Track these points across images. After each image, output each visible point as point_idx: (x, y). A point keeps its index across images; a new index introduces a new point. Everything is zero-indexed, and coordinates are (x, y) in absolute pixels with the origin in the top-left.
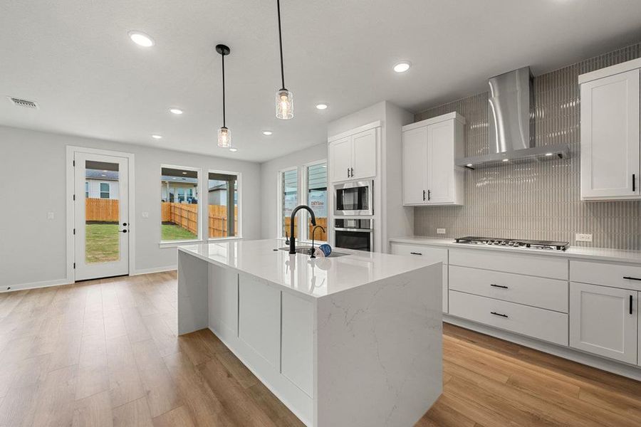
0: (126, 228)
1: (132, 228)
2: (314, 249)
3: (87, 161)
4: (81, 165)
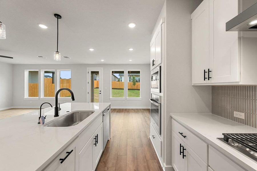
0: (100, 92)
1: (102, 92)
2: (40, 118)
3: (91, 72)
4: (90, 73)
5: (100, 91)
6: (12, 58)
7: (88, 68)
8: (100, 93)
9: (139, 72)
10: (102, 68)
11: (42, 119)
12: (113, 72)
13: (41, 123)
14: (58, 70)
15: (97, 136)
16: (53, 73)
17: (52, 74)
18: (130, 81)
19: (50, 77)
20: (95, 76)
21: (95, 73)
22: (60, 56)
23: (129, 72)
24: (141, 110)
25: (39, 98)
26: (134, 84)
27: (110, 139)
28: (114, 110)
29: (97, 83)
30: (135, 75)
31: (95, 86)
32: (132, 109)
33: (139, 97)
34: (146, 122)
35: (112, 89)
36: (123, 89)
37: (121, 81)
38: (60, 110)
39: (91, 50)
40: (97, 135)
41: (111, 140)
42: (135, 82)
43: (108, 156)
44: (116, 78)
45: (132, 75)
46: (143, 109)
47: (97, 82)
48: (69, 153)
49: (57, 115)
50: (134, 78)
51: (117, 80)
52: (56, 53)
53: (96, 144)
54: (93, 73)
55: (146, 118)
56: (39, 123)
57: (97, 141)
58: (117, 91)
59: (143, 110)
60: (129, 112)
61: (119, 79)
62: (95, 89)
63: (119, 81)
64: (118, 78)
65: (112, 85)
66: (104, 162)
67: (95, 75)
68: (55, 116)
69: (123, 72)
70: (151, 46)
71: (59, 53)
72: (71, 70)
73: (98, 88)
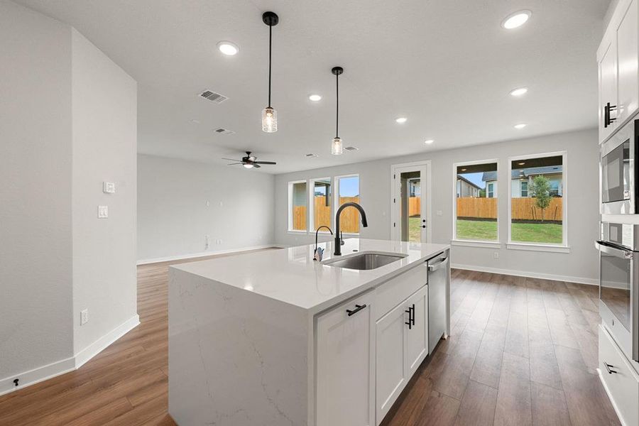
0: (424, 224)
1: (429, 224)
2: (315, 251)
3: (401, 174)
4: (399, 177)
5: (424, 221)
6: (275, 163)
7: (393, 167)
8: (424, 227)
9: (557, 161)
10: (429, 163)
11: (319, 252)
12: (460, 170)
13: (318, 259)
14: (335, 178)
15: (413, 309)
16: (327, 185)
17: (325, 187)
18: (524, 194)
19: (321, 194)
20: (412, 187)
21: (410, 177)
22: (341, 145)
23: (515, 165)
24: (566, 288)
25: (307, 233)
26: (543, 204)
27: (449, 336)
28: (465, 274)
29: (416, 202)
30: (545, 175)
31: (411, 212)
32: (528, 279)
33: (561, 242)
34: (588, 324)
35: (459, 218)
36: (496, 220)
37: (491, 195)
38: (343, 244)
39: (401, 120)
40: (414, 305)
41: (452, 341)
42: (545, 198)
43: (441, 371)
44: (474, 189)
45: (533, 176)
46: (575, 284)
47: (418, 200)
48: (359, 308)
49: (338, 252)
50: (540, 183)
51: (476, 193)
52: (335, 141)
53: (410, 324)
54: (405, 176)
55: (587, 313)
56: (315, 259)
57: (413, 320)
58: (474, 225)
59: (574, 288)
60: (515, 285)
61: (485, 190)
62: (410, 219)
63: (482, 195)
64: (478, 188)
65: (460, 207)
66: (430, 379)
67: (412, 184)
68: (335, 254)
69: (493, 167)
70: (599, 59)
71: (341, 140)
72: (358, 175)
73: (418, 216)
